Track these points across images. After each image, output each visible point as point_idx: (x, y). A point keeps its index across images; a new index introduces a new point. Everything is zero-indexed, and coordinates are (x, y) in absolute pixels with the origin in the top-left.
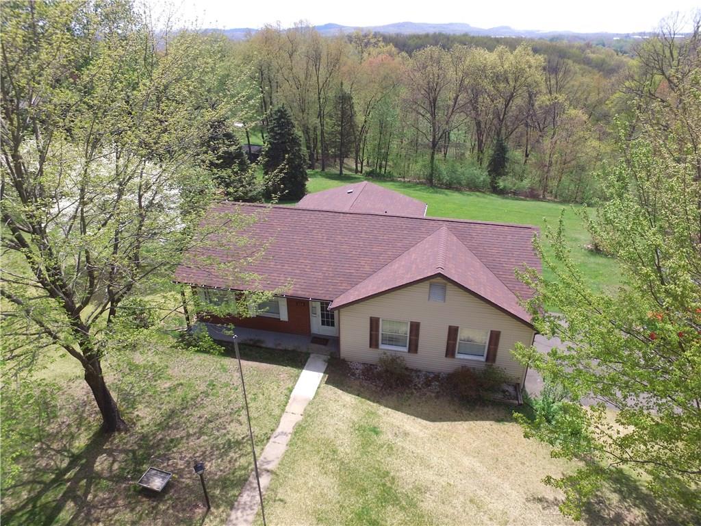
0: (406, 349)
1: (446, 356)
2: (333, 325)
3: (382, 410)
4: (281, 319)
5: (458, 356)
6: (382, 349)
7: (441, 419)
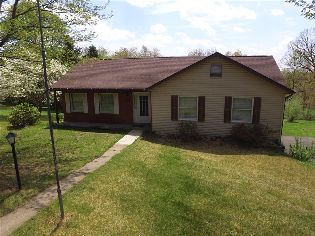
0: (196, 120)
1: (224, 122)
2: (147, 115)
3: (181, 150)
4: (115, 114)
5: (233, 121)
6: (180, 121)
7: (226, 154)
